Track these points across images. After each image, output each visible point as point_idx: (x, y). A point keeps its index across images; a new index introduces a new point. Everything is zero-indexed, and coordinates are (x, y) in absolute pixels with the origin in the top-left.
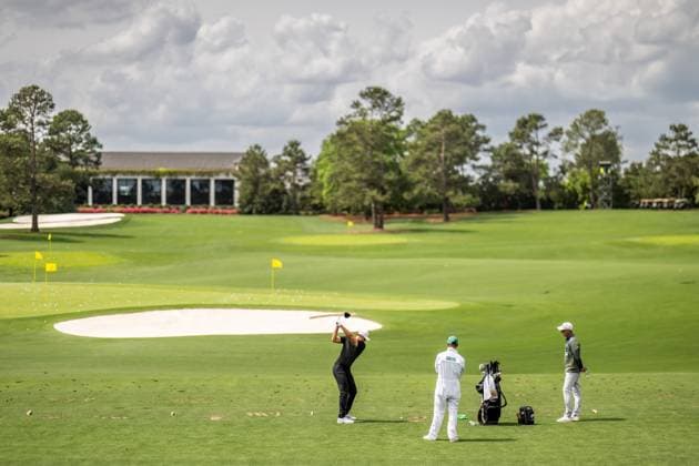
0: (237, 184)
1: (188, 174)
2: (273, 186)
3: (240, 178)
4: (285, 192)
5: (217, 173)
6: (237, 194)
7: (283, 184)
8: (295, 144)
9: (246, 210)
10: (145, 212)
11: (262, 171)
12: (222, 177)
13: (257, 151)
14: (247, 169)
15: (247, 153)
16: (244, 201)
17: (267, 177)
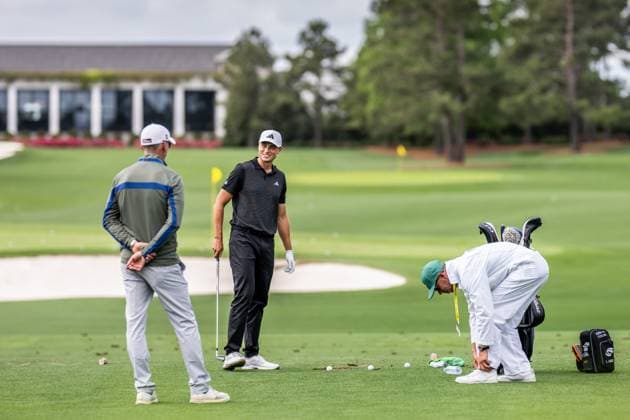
0: (222, 96)
1: (137, 79)
2: (281, 99)
3: (226, 86)
4: (303, 109)
5: (188, 77)
6: (221, 114)
7: (297, 96)
8: (318, 27)
9: (238, 139)
10: (64, 145)
11: (263, 74)
12: (196, 84)
13: (254, 41)
14: (236, 69)
15: (239, 44)
16: (235, 124)
17: (272, 82)
